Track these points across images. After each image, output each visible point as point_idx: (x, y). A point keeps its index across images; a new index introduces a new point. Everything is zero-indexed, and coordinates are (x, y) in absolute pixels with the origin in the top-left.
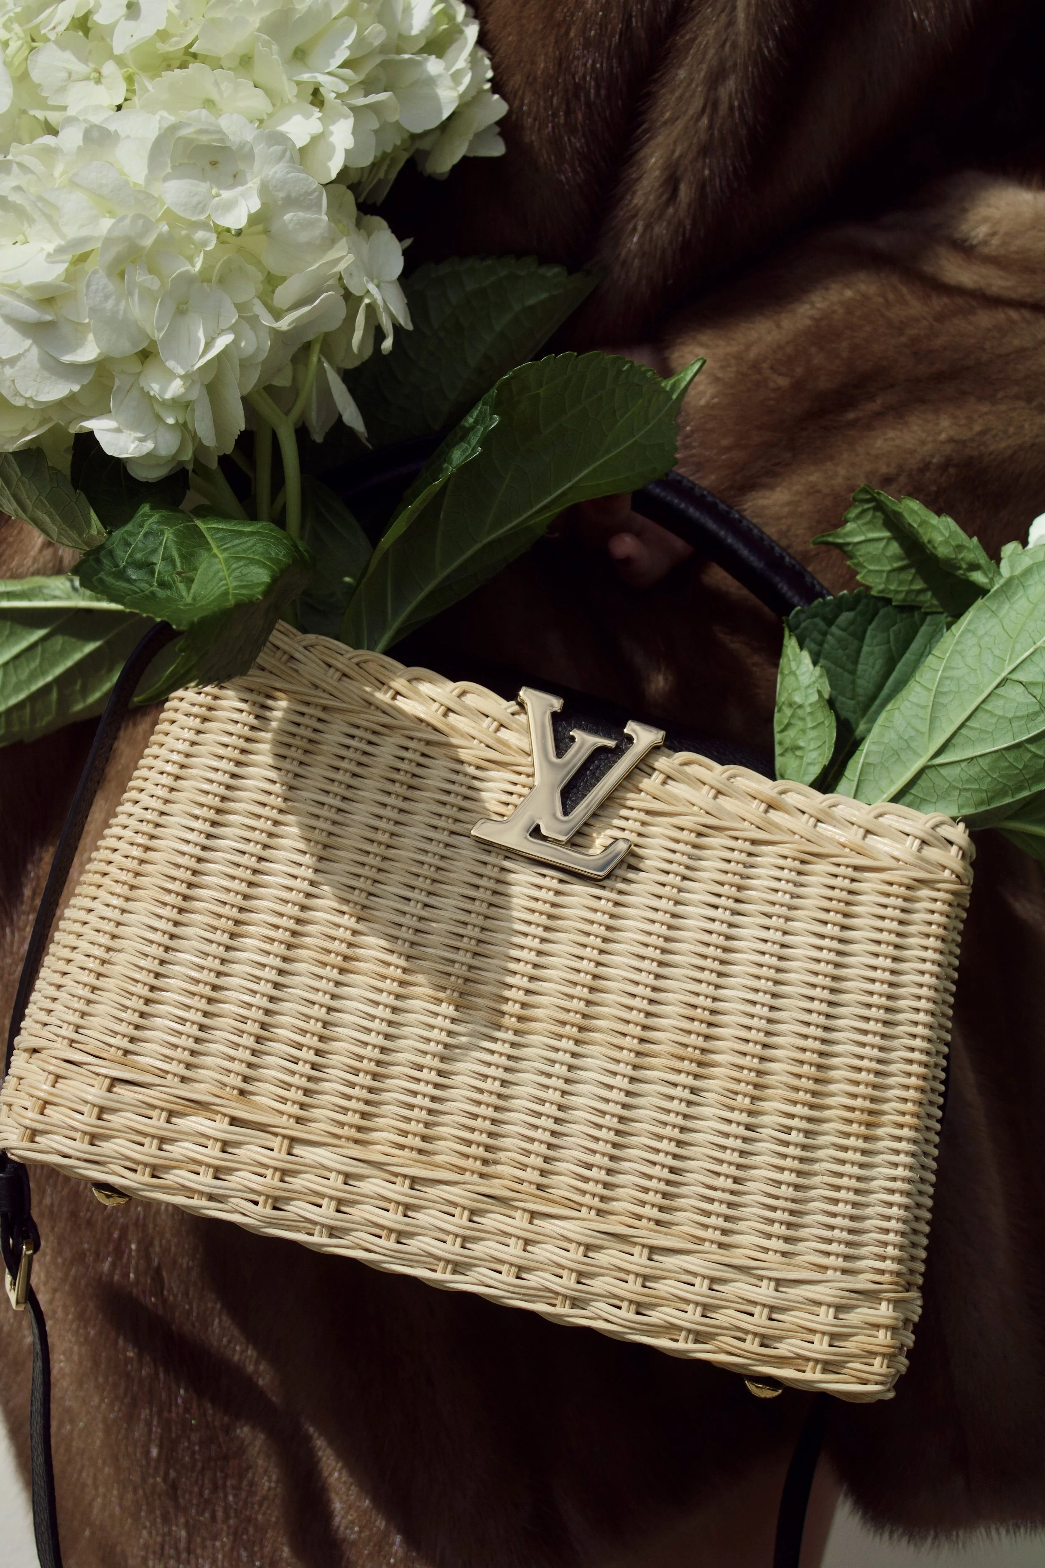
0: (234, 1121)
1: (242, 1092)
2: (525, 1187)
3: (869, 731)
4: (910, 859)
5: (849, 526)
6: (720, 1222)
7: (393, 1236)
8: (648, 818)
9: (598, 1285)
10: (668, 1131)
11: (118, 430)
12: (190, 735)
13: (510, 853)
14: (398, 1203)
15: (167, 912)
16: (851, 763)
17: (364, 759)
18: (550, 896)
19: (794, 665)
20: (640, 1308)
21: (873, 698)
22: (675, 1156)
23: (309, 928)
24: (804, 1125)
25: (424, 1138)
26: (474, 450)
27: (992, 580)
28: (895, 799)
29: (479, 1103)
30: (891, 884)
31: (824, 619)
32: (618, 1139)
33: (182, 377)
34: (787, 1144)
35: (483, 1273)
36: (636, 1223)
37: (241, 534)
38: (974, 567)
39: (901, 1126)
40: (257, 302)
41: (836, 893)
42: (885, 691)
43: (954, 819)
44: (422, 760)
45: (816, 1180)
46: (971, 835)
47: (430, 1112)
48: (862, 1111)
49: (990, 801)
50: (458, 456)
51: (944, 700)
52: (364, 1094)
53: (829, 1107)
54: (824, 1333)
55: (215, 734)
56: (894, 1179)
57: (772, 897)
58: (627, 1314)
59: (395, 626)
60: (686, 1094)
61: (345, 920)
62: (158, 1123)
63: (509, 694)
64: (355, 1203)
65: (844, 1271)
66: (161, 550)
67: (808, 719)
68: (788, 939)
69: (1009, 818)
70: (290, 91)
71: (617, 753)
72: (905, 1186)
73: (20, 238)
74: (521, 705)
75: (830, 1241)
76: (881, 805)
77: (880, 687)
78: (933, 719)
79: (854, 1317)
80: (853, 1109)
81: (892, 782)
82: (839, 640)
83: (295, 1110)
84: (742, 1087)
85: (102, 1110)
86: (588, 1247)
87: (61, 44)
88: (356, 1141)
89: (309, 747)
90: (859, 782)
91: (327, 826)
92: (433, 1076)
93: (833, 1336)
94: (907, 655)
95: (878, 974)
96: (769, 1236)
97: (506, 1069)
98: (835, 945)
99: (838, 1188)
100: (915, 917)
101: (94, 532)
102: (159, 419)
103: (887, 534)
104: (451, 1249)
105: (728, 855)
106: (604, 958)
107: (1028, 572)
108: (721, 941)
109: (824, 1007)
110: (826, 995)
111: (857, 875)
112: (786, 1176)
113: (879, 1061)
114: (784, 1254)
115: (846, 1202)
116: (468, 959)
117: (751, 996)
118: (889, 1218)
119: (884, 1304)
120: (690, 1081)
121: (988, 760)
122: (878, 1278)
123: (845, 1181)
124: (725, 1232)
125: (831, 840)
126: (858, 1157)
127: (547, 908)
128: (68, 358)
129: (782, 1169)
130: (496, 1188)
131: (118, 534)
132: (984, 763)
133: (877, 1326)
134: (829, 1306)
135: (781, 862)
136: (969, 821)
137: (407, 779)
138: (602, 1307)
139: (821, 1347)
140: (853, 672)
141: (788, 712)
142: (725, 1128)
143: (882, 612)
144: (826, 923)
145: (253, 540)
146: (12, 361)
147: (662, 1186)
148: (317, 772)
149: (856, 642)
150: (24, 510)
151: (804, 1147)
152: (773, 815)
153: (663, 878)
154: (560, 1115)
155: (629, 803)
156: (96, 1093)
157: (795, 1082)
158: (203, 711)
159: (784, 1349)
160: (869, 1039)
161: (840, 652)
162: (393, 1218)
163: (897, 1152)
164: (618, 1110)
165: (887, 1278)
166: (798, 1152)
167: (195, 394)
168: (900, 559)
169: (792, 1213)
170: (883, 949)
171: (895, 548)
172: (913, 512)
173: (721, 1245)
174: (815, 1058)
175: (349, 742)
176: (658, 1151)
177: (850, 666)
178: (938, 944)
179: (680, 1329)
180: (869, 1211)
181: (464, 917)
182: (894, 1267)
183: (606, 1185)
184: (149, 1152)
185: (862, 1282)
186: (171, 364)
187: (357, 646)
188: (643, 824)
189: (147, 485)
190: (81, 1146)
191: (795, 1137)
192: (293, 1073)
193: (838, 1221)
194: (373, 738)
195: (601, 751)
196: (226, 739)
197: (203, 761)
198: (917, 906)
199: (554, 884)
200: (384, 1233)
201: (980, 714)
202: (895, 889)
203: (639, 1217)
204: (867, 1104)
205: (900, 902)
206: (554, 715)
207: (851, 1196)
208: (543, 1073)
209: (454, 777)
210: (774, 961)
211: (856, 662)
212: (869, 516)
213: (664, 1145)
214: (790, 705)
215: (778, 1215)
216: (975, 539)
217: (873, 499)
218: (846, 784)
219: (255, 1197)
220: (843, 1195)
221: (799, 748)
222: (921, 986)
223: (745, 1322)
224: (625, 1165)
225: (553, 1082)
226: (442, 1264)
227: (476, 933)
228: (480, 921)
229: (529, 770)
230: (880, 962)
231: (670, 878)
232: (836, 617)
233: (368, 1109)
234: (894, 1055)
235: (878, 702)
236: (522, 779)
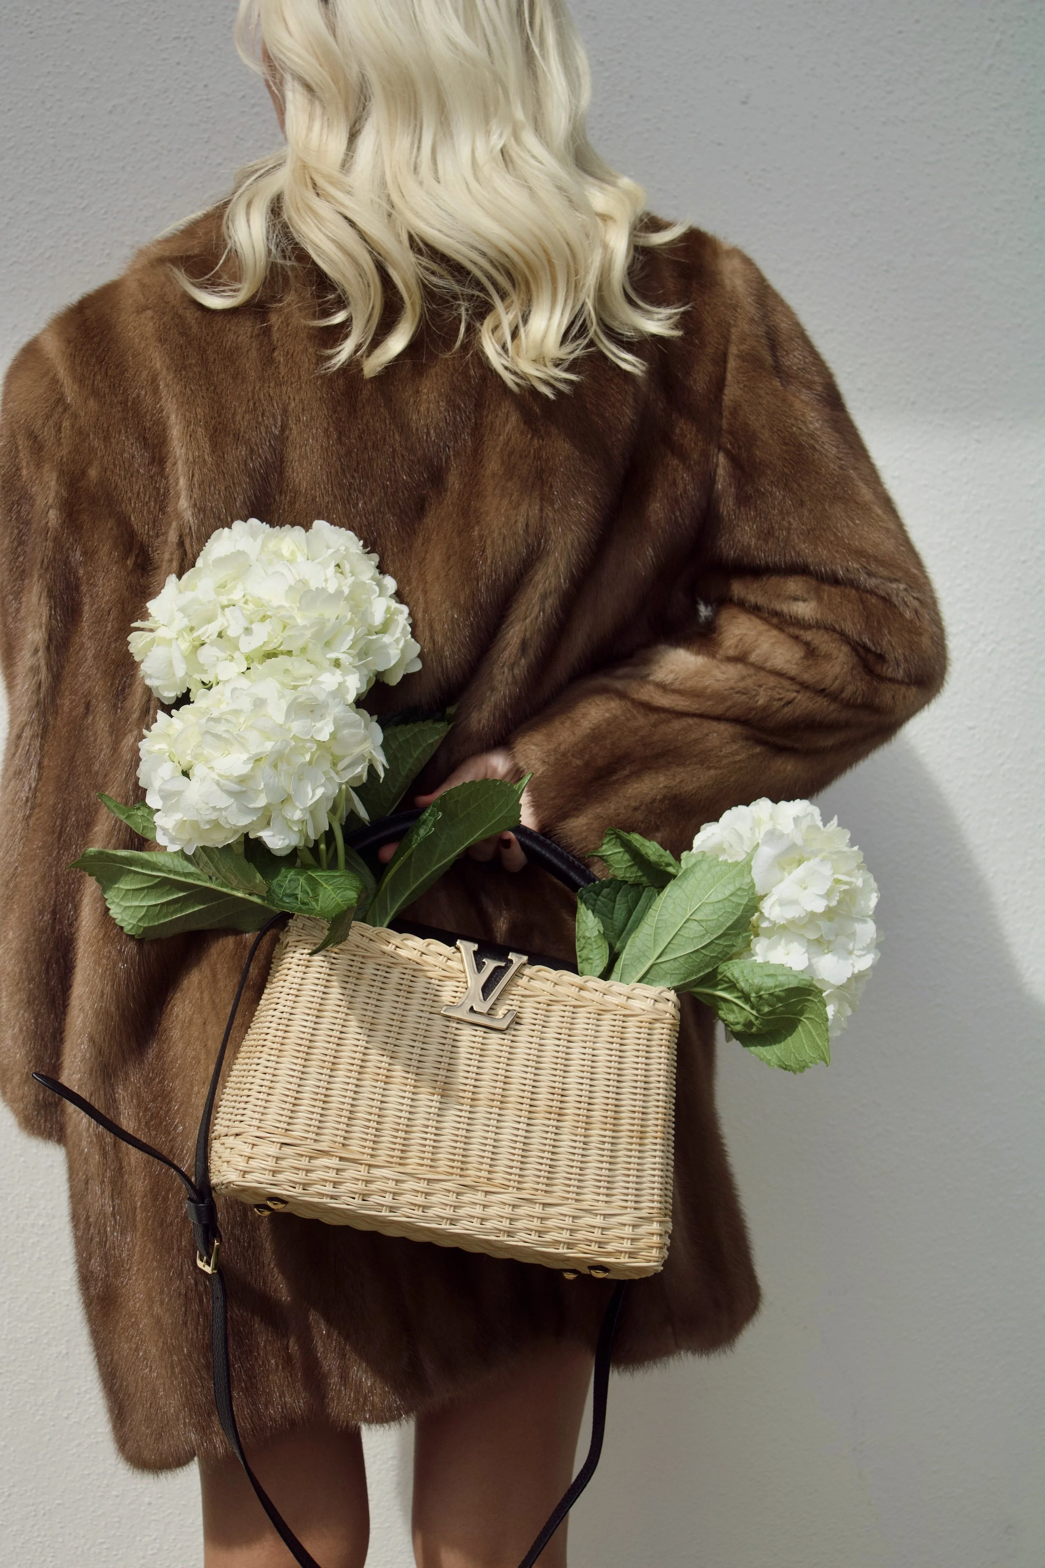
0: (341, 1159)
1: (344, 1145)
2: (482, 1180)
3: (624, 948)
4: (649, 1009)
5: (604, 847)
6: (575, 1189)
7: (421, 1209)
8: (522, 999)
9: (519, 1224)
10: (547, 1148)
11: (273, 836)
12: (301, 975)
13: (460, 1021)
14: (422, 1192)
15: (299, 1061)
16: (617, 965)
17: (385, 980)
18: (480, 1040)
19: (584, 918)
20: (540, 1233)
21: (622, 931)
22: (551, 1160)
23: (368, 1064)
24: (611, 1140)
25: (432, 1160)
26: (430, 830)
27: (677, 871)
28: (640, 981)
29: (456, 1141)
30: (642, 1022)
31: (595, 893)
32: (524, 1154)
33: (301, 810)
34: (603, 1150)
35: (465, 1223)
36: (536, 1193)
37: (335, 877)
38: (669, 865)
39: (656, 1138)
40: (331, 770)
41: (616, 1029)
42: (628, 926)
43: (669, 988)
44: (413, 979)
45: (618, 1166)
46: (677, 996)
47: (434, 1147)
48: (637, 1131)
49: (685, 979)
50: (422, 832)
51: (660, 931)
52: (402, 1141)
53: (622, 1131)
54: (628, 1239)
55: (312, 974)
56: (655, 1163)
57: (586, 1032)
58: (534, 1237)
59: (392, 914)
60: (554, 1130)
61: (384, 1059)
62: (304, 1162)
63: (451, 942)
64: (402, 1194)
65: (635, 1209)
66: (300, 888)
67: (594, 944)
68: (595, 1052)
69: (695, 986)
70: (326, 664)
71: (505, 969)
72: (660, 1167)
73: (227, 752)
74: (458, 949)
75: (627, 1195)
76: (634, 984)
77: (625, 925)
78: (655, 940)
79: (641, 1230)
80: (633, 1131)
81: (638, 973)
82: (603, 903)
83: (370, 1151)
84: (580, 1124)
85: (278, 1158)
86: (514, 1206)
87: (212, 644)
88: (400, 1164)
89: (358, 976)
90: (622, 974)
91: (372, 1014)
92: (434, 1130)
93: (633, 1240)
94: (638, 908)
95: (639, 1066)
96: (599, 1194)
97: (468, 1124)
98: (618, 1053)
99: (629, 1169)
100: (654, 1037)
101: (257, 881)
102: (291, 828)
103: (622, 850)
104: (449, 1212)
105: (563, 1014)
106: (509, 1068)
107: (695, 865)
108: (564, 1055)
109: (615, 1083)
110: (616, 1077)
111: (625, 1019)
112: (604, 1165)
113: (643, 1107)
114: (606, 1202)
115: (633, 1176)
116: (445, 1073)
117: (581, 1081)
118: (654, 1182)
119: (655, 1223)
120: (555, 1123)
121: (683, 959)
122: (651, 1211)
123: (632, 1166)
124: (578, 1194)
125: (611, 1003)
126: (637, 1154)
127: (480, 1046)
128: (251, 806)
129: (602, 1162)
130: (468, 1181)
131: (275, 882)
132: (681, 960)
133: (653, 1234)
134: (629, 1225)
135: (589, 1015)
136: (676, 989)
137: (407, 988)
138: (522, 1235)
139: (627, 1245)
140: (611, 919)
141: (583, 941)
142: (574, 1144)
143: (623, 887)
144: (612, 1043)
145: (342, 879)
146: (226, 809)
147: (546, 1174)
148: (363, 988)
149: (612, 904)
150: (219, 872)
151: (612, 1151)
152: (582, 993)
153: (533, 1027)
154: (495, 1144)
155: (513, 992)
156: (273, 1150)
157: (604, 1120)
158: (306, 963)
159: (609, 1248)
160: (638, 1097)
161: (605, 909)
162: (420, 1200)
163: (655, 1150)
164: (522, 1139)
165: (655, 1211)
166: (609, 1153)
167: (308, 816)
168: (630, 861)
169: (608, 1182)
170: (640, 1053)
171: (627, 857)
172: (636, 840)
173: (576, 1200)
174: (613, 1108)
175: (377, 972)
176: (543, 1158)
177: (610, 916)
178: (667, 1049)
179: (560, 1242)
180: (644, 1179)
181: (441, 1053)
182: (658, 1205)
183: (520, 1176)
184: (301, 1177)
185: (643, 1213)
186: (297, 804)
187: (374, 926)
188: (521, 1002)
189: (281, 857)
190: (268, 1177)
191: (607, 1146)
192: (367, 1134)
193: (630, 1185)
194: (388, 970)
195: (497, 969)
196: (318, 976)
197: (308, 987)
198: (655, 1032)
199: (482, 1034)
200: (416, 1208)
201: (677, 937)
202: (643, 1024)
203: (537, 1190)
204: (639, 1128)
205: (647, 1031)
206: (474, 952)
207: (635, 1173)
208: (485, 1125)
209: (429, 986)
210: (590, 1063)
211: (613, 914)
212: (614, 841)
213: (546, 1155)
214: (584, 938)
215: (602, 1184)
216: (668, 852)
217: (615, 833)
218: (615, 975)
219: (353, 1196)
220: (631, 1172)
221: (590, 959)
222: (660, 1070)
223: (590, 1236)
224: (528, 1166)
225: (490, 1129)
226: (445, 1221)
227: (447, 1060)
228: (448, 1054)
229: (464, 980)
230: (640, 1060)
231: (536, 1027)
232: (601, 892)
233: (404, 1148)
234: (649, 1104)
235: (625, 932)
236: (461, 984)
